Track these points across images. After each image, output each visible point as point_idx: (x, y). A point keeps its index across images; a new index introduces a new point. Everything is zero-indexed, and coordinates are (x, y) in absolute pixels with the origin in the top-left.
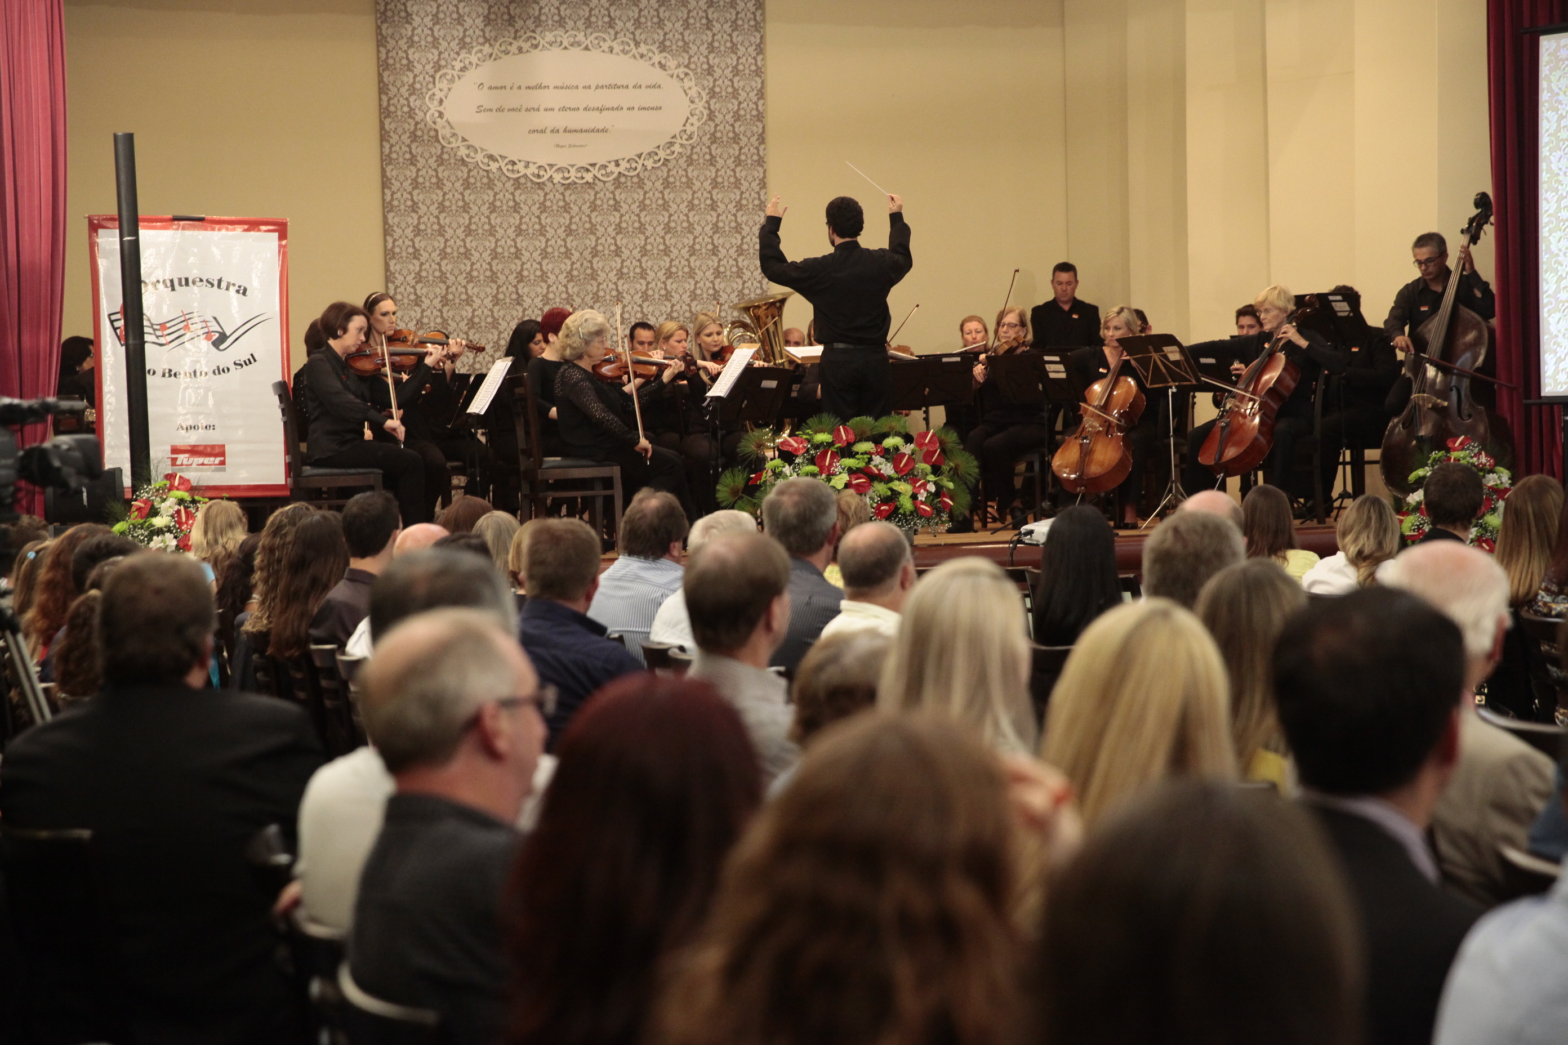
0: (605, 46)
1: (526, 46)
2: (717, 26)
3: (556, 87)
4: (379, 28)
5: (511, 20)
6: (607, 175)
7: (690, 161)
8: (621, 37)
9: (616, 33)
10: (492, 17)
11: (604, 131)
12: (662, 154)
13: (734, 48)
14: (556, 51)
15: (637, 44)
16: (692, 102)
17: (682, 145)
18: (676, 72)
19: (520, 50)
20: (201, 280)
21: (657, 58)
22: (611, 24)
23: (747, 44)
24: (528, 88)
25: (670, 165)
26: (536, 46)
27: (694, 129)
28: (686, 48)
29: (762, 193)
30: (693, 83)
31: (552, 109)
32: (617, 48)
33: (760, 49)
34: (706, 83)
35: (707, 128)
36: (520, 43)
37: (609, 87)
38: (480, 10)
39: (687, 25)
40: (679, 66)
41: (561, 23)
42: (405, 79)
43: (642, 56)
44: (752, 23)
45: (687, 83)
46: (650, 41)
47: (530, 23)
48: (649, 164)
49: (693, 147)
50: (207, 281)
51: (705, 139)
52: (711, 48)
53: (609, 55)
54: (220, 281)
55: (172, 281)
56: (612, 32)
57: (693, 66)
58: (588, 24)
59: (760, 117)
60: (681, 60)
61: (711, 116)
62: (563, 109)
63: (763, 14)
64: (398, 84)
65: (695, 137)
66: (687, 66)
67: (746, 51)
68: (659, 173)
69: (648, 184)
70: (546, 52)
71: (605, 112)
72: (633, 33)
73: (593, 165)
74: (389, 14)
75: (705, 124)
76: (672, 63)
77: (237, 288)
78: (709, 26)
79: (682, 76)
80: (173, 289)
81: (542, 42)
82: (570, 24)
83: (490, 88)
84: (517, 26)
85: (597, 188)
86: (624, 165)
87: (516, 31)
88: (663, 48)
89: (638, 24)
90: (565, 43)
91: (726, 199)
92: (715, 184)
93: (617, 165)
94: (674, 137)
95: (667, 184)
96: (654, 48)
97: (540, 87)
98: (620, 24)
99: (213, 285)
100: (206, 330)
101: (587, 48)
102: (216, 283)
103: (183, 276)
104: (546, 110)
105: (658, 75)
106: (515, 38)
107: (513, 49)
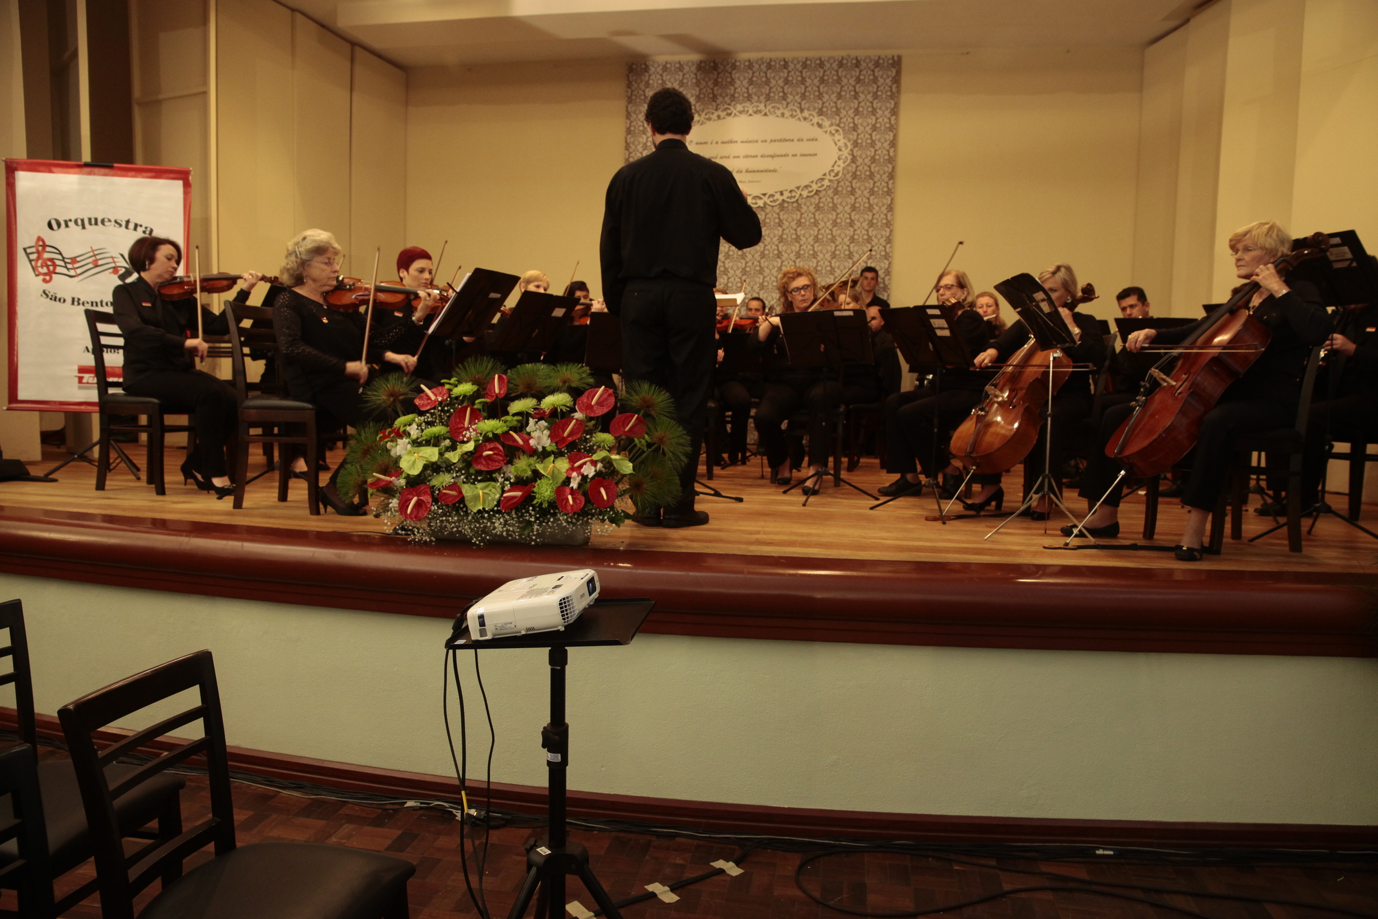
0: (779, 113)
1: (723, 114)
2: (862, 96)
3: (742, 142)
4: (627, 107)
5: (714, 98)
6: (774, 201)
7: (836, 192)
8: (791, 106)
9: (788, 104)
10: (702, 96)
11: (774, 171)
12: (815, 187)
13: (874, 112)
14: (744, 117)
15: (802, 111)
16: (840, 150)
17: (830, 181)
18: (829, 129)
19: (719, 117)
20: (110, 221)
21: (816, 120)
22: (784, 98)
23: (883, 108)
24: (723, 143)
25: (821, 195)
26: (729, 115)
27: (840, 169)
28: (838, 112)
29: (889, 215)
30: (841, 137)
31: (738, 157)
32: (787, 114)
33: (895, 112)
34: (851, 137)
35: (850, 168)
36: (720, 113)
37: (780, 140)
38: (694, 92)
39: (839, 96)
40: (831, 125)
41: (749, 98)
42: (641, 140)
43: (805, 119)
44: (889, 93)
45: (837, 137)
46: (812, 108)
47: (727, 99)
48: (805, 193)
49: (839, 182)
50: (116, 222)
51: (849, 177)
52: (857, 112)
53: (781, 119)
54: (128, 222)
55: (83, 221)
56: (784, 103)
57: (842, 125)
58: (768, 98)
59: (891, 160)
60: (833, 121)
61: (854, 160)
62: (747, 156)
63: (898, 87)
64: (636, 143)
65: (840, 174)
66: (838, 125)
67: (883, 116)
68: (813, 200)
69: (804, 208)
70: (736, 119)
71: (775, 159)
72: (800, 103)
73: (764, 195)
74: (634, 97)
75: (848, 165)
76: (826, 123)
77: (143, 229)
78: (856, 97)
79: (834, 132)
80: (84, 227)
81: (734, 111)
82: (755, 98)
83: (697, 144)
84: (718, 102)
85: (767, 211)
86: (786, 194)
87: (718, 105)
88: (821, 113)
89: (803, 97)
90: (751, 112)
91: (861, 220)
92: (854, 208)
93: (782, 193)
94: (825, 175)
95: (818, 208)
96: (814, 113)
97: (731, 142)
98: (790, 98)
99: (120, 225)
100: (113, 265)
101: (765, 115)
102: (124, 224)
103: (93, 216)
104: (734, 157)
105: (816, 132)
106: (716, 110)
107: (714, 117)
